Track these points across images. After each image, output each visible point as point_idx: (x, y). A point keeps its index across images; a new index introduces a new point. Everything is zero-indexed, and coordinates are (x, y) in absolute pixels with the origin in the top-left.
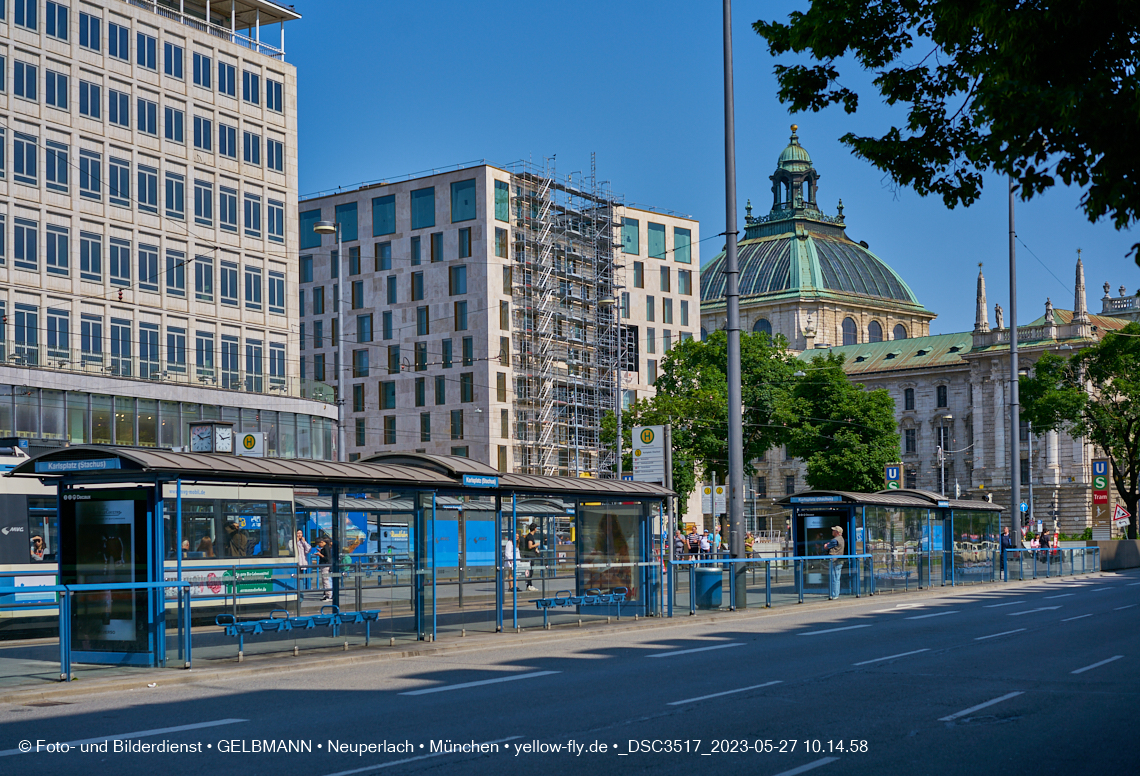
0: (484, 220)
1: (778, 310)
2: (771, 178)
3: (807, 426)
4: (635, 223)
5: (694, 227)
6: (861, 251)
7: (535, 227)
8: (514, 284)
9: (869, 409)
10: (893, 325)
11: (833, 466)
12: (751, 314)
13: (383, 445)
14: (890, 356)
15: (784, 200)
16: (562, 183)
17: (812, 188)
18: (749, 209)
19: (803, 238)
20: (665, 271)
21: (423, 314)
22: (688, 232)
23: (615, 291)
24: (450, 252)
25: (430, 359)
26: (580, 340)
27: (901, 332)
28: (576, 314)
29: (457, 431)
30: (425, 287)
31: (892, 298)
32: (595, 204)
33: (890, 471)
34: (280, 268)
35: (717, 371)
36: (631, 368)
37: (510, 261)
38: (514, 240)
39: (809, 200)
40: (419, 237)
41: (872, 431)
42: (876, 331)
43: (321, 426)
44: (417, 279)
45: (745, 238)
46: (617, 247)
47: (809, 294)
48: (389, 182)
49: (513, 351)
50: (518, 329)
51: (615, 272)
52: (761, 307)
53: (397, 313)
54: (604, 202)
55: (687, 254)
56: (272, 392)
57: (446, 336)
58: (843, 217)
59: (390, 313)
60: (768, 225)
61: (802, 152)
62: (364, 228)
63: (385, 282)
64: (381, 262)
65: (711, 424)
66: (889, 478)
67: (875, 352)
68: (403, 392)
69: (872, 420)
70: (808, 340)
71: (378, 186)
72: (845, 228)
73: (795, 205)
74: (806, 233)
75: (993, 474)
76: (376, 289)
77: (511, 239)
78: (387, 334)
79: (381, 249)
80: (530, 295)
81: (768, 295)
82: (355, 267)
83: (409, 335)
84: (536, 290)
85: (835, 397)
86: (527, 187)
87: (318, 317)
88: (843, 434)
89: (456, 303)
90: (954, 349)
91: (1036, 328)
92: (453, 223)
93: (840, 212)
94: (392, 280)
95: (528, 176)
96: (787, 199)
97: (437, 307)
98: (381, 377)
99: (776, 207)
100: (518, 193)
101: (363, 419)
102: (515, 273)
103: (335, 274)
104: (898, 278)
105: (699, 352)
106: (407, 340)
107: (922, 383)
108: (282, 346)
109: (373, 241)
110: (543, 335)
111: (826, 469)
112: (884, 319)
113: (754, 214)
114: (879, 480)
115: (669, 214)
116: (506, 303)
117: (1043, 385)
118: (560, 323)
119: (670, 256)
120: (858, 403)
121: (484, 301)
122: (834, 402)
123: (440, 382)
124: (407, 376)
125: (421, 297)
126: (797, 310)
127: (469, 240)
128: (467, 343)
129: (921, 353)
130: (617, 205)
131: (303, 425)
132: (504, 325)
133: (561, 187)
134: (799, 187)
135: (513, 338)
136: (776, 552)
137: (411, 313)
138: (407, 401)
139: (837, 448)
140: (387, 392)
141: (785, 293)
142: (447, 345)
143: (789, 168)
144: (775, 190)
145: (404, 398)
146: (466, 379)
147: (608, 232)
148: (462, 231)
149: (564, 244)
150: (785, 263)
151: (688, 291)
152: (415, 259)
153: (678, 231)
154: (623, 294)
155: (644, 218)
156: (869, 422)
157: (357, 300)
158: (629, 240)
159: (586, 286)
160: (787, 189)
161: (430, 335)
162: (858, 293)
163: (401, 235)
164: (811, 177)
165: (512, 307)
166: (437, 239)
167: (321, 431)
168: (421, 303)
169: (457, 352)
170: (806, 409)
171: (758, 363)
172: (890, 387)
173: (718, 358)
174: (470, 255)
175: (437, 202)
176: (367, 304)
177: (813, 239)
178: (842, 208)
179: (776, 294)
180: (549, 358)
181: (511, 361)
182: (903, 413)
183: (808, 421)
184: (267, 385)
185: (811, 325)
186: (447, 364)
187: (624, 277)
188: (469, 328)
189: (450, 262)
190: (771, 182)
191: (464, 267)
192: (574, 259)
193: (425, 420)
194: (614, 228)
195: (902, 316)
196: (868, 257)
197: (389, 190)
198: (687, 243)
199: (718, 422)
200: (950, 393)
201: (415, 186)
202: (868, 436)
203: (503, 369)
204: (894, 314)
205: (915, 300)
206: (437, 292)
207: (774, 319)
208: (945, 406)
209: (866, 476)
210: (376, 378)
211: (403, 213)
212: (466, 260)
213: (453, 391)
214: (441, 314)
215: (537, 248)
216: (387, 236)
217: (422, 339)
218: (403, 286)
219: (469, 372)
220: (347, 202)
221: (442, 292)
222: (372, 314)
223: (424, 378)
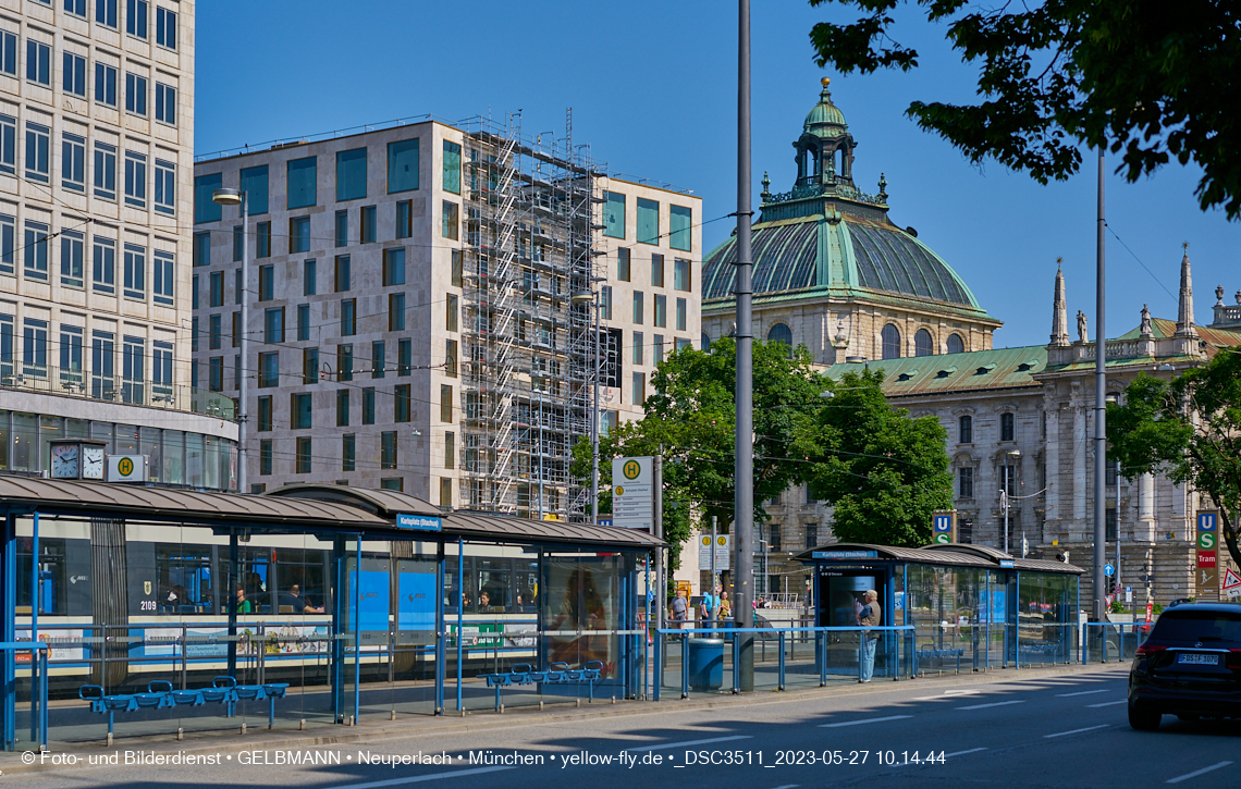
0: (429, 191)
1: (801, 311)
2: (795, 144)
3: (835, 460)
4: (621, 198)
5: (696, 206)
6: (907, 240)
7: (494, 202)
8: (466, 273)
9: (914, 442)
10: (947, 335)
11: (867, 512)
12: (766, 317)
13: (295, 475)
14: (942, 374)
15: (810, 173)
16: (529, 146)
17: (847, 158)
18: (766, 184)
19: (835, 221)
20: (658, 260)
21: (349, 308)
22: (688, 212)
23: (594, 284)
24: (385, 231)
25: (356, 365)
26: (548, 346)
27: (957, 344)
28: (543, 312)
29: (389, 459)
30: (352, 275)
31: (946, 300)
32: (570, 174)
33: (940, 520)
34: (169, 247)
35: (722, 389)
36: (611, 383)
37: (461, 244)
38: (466, 217)
39: (843, 174)
40: (346, 211)
41: (917, 469)
42: (925, 343)
43: (216, 448)
44: (342, 264)
45: (761, 220)
46: (597, 228)
47: (841, 293)
48: (310, 141)
49: (462, 358)
50: (469, 331)
51: (594, 260)
52: (779, 309)
53: (316, 307)
54: (582, 171)
55: (686, 239)
56: (156, 404)
57: (377, 337)
58: (886, 196)
59: (307, 306)
60: (791, 204)
61: (835, 113)
62: (277, 198)
63: (302, 268)
64: (297, 241)
65: (714, 456)
66: (938, 529)
67: (923, 368)
68: (321, 407)
69: (918, 455)
70: (838, 351)
71: (296, 145)
72: (888, 209)
73: (825, 179)
74: (838, 215)
75: (1070, 526)
76: (289, 276)
77: (463, 216)
78: (303, 333)
79: (298, 226)
80: (485, 287)
81: (788, 294)
82: (264, 248)
83: (331, 335)
84: (493, 281)
85: (870, 424)
86: (484, 149)
87: (216, 311)
88: (879, 472)
89: (390, 295)
90: (1023, 367)
91: (1129, 343)
92: (388, 194)
93: (882, 190)
94: (310, 266)
95: (486, 137)
96: (815, 172)
97: (367, 300)
98: (294, 388)
99: (801, 181)
100: (473, 157)
101: (270, 441)
102: (466, 259)
103: (238, 256)
104: (954, 275)
105: (699, 365)
106: (328, 342)
107: (982, 410)
108: (169, 346)
109: (288, 214)
110: (501, 339)
111: (858, 516)
112: (935, 327)
113: (773, 191)
114: (925, 533)
115: (665, 188)
116: (455, 297)
117: (1136, 415)
118: (523, 323)
119: (665, 242)
120: (900, 433)
121: (427, 294)
122: (869, 431)
123: (369, 395)
124: (327, 386)
125: (346, 288)
126: (825, 313)
127: (409, 216)
128: (404, 345)
129: (982, 371)
130: (599, 176)
131: (194, 446)
132: (451, 324)
133: (527, 151)
134: (831, 157)
135: (463, 341)
136: (792, 621)
137: (334, 307)
138: (327, 419)
139: (873, 490)
140: (301, 408)
141: (810, 291)
142: (378, 349)
143: (819, 133)
144: (800, 160)
145: (323, 416)
146: (402, 393)
147: (586, 209)
148: (400, 205)
149: (529, 224)
150: (811, 254)
151: (686, 285)
152: (341, 239)
153: (676, 210)
154: (604, 288)
155: (632, 192)
156: (914, 457)
157: (265, 290)
158: (612, 220)
159: (556, 276)
160: (815, 159)
161: (358, 336)
162: (903, 294)
163: (323, 209)
164: (846, 144)
165: (462, 302)
166: (368, 214)
167: (216, 454)
168: (346, 295)
169: (392, 358)
170: (834, 439)
171: (775, 380)
172: (940, 414)
173: (723, 372)
174: (410, 236)
175: (370, 167)
176: (278, 294)
177: (847, 223)
178: (884, 184)
179: (798, 293)
180: (508, 367)
181: (459, 371)
182: (958, 446)
183: (836, 454)
184: (149, 394)
185: (843, 333)
186: (378, 373)
187: (605, 267)
188: (408, 327)
189: (385, 243)
190: (795, 150)
191: (403, 250)
192: (542, 243)
193: (349, 443)
194: (595, 204)
195: (958, 324)
196: (916, 247)
197: (310, 150)
198: (687, 226)
199: (721, 453)
200: (1018, 422)
201: (342, 146)
202: (912, 475)
203: (449, 381)
204: (948, 321)
205: (975, 304)
206: (367, 281)
207: (796, 323)
208: (1011, 438)
209: (907, 525)
210: (287, 389)
211: (327, 181)
212: (405, 242)
213: (385, 408)
214: (372, 310)
215: (496, 228)
216: (306, 209)
217: (347, 340)
218: (324, 273)
219: (406, 382)
220: (255, 165)
221: (373, 282)
222: (284, 308)
223: (348, 390)
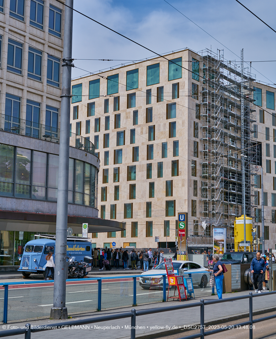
4: (260, 90)
8: (201, 114)
13: (129, 200)
20: (274, 116)
21: (152, 129)
23: (250, 123)
24: (167, 96)
26: (234, 146)
29: (169, 192)
30: (153, 116)
36: (258, 164)
37: (198, 102)
40: (151, 90)
44: (149, 112)
46: (252, 101)
48: (135, 63)
49: (201, 148)
53: (138, 130)
57: (164, 141)
59: (134, 130)
62: (122, 87)
63: (132, 114)
64: (130, 104)
68: (140, 171)
76: (127, 118)
77: (200, 89)
78: (132, 141)
79: (131, 98)
82: (117, 107)
83: (144, 141)
87: (97, 134)
89: (170, 123)
92: (169, 81)
94: (136, 113)
97: (159, 125)
98: (129, 164)
101: (119, 186)
102: (202, 108)
103: (106, 111)
106: (143, 144)
109: (126, 93)
116: (197, 124)
118: (225, 136)
123: (160, 166)
124: (142, 161)
125: (151, 121)
127: (177, 89)
128: (176, 144)
135: (201, 142)
137: (146, 130)
138: (142, 176)
140: (131, 170)
142: (164, 146)
145: (141, 174)
146: (175, 164)
148: (174, 85)
149: (227, 95)
152: (148, 101)
154: (255, 125)
155: (264, 88)
157: (117, 125)
158: (257, 99)
161: (155, 141)
163: (141, 89)
165: (200, 125)
166: (160, 90)
168: (151, 124)
169: (170, 149)
174: (178, 97)
175: (161, 71)
176: (122, 125)
181: (199, 155)
186: (164, 155)
187: (255, 117)
188: (177, 136)
189: (167, 101)
191: (175, 104)
192: (232, 104)
193: (152, 185)
197: (136, 66)
201: (149, 63)
203: (195, 159)
206: (160, 118)
210: (126, 164)
211: (142, 77)
212: (176, 100)
213: (167, 170)
214: (162, 129)
216: (134, 90)
217: (151, 143)
218: (141, 116)
219: (176, 159)
220: (113, 74)
221: (162, 118)
222: (125, 131)
223: (151, 164)
